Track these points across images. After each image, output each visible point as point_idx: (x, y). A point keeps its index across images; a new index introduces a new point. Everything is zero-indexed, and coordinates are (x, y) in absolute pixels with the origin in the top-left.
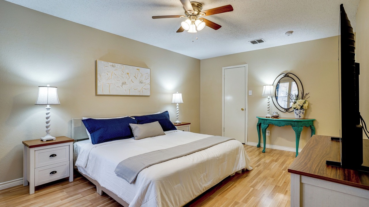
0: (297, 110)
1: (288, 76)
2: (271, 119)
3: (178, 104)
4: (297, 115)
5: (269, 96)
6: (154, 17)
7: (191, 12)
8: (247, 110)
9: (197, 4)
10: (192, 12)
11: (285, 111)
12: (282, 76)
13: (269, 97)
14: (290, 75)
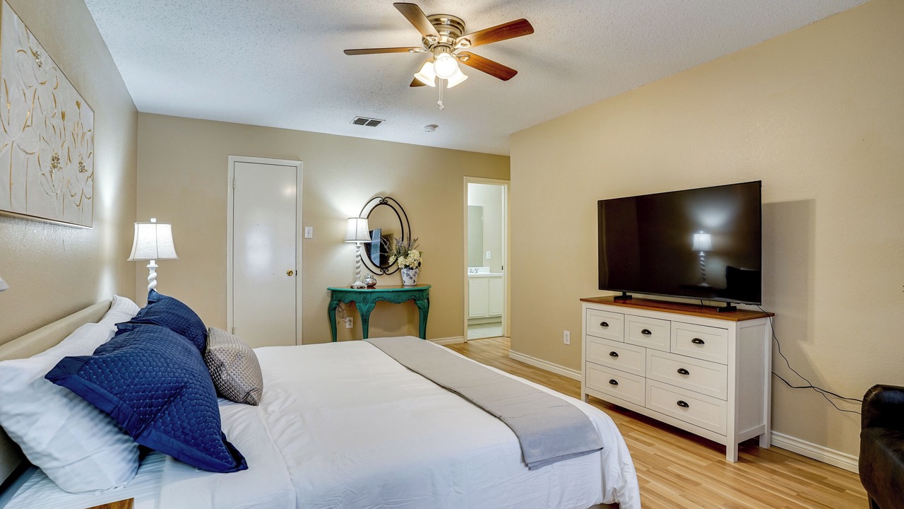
0: (412, 269)
1: (386, 204)
2: (366, 290)
3: (153, 264)
4: (411, 278)
5: (358, 242)
6: (348, 52)
7: (435, 40)
8: (300, 273)
9: (446, 19)
10: (436, 38)
11: (381, 273)
12: (377, 201)
13: (358, 245)
14: (390, 202)
